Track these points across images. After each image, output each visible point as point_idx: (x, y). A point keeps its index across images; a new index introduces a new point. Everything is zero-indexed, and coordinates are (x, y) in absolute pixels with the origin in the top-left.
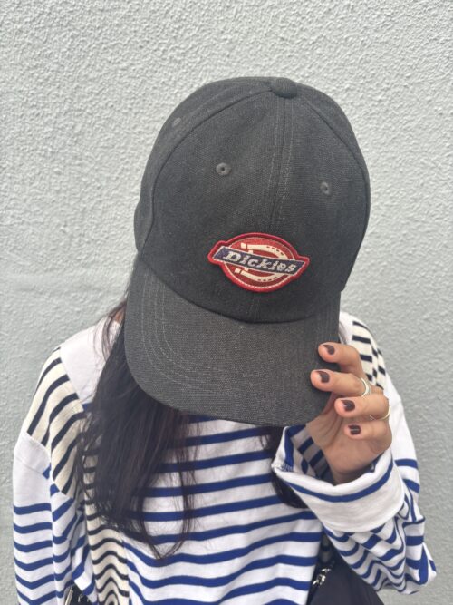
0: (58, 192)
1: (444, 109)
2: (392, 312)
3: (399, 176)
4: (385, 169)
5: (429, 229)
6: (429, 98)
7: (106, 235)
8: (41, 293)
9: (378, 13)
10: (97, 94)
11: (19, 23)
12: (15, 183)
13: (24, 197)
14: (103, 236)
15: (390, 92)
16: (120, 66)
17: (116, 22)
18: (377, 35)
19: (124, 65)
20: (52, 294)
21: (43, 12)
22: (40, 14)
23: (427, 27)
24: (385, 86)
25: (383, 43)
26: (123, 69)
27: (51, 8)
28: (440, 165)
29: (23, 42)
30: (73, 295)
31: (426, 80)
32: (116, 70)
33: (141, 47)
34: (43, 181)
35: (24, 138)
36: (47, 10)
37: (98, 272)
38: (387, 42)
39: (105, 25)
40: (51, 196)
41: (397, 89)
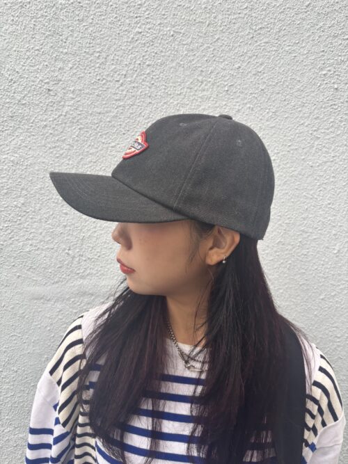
0: (65, 226)
1: (313, 163)
2: (298, 295)
3: (292, 204)
4: (282, 200)
5: (315, 237)
6: (303, 157)
7: (99, 254)
8: (48, 301)
9: (267, 111)
10: (95, 162)
11: (45, 121)
12: (35, 222)
13: (40, 231)
14: (96, 255)
15: (280, 155)
16: (111, 145)
17: (108, 120)
18: (268, 123)
19: (113, 144)
20: (57, 301)
21: (61, 115)
22: (59, 116)
23: (297, 117)
24: (276, 151)
25: (272, 127)
26: (112, 147)
27: (67, 112)
28: (315, 197)
29: (47, 133)
30: (72, 300)
31: (300, 147)
32: (107, 148)
33: (124, 134)
34: (55, 220)
35: (43, 192)
36: (64, 114)
37: (91, 282)
38: (274, 127)
39: (101, 121)
40: (60, 229)
41: (283, 153)
